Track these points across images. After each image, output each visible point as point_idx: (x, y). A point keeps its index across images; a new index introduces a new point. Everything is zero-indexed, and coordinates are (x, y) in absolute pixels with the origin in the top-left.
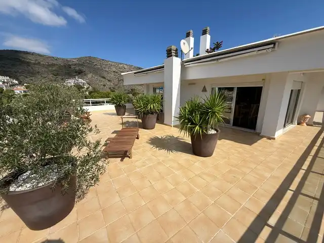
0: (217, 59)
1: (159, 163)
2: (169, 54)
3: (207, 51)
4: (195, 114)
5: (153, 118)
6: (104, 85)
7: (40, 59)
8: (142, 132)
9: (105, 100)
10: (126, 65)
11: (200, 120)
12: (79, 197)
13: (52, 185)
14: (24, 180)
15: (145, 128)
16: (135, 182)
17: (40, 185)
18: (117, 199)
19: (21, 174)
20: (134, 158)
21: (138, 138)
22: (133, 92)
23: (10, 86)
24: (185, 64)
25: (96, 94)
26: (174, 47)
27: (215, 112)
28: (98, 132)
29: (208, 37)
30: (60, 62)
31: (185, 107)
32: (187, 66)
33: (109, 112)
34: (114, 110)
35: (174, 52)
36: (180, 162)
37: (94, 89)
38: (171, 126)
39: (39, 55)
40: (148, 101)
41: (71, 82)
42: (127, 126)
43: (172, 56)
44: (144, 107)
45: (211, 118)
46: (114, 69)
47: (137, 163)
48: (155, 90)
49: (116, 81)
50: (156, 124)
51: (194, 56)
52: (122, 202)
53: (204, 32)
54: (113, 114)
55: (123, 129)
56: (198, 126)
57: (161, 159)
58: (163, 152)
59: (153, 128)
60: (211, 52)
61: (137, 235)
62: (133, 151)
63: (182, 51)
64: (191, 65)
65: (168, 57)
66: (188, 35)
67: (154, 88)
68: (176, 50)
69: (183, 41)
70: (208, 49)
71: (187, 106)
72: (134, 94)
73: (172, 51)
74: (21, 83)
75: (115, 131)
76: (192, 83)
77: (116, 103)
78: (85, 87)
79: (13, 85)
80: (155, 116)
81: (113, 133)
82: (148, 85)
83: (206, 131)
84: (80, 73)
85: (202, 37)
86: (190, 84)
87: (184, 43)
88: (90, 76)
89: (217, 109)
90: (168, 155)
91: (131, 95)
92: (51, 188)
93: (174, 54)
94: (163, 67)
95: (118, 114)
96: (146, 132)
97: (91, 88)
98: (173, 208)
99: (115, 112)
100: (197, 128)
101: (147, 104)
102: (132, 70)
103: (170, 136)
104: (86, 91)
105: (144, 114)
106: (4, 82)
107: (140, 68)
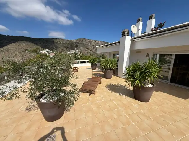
0: (158, 36)
1: (111, 100)
2: (123, 35)
3: (152, 30)
4: (136, 73)
5: (111, 72)
6: (88, 53)
7: (61, 41)
8: (103, 80)
9: (86, 61)
10: (100, 41)
11: (140, 77)
12: (67, 110)
13: (54, 102)
14: (45, 97)
15: (105, 78)
16: (95, 109)
17: (51, 101)
18: (84, 116)
19: (45, 94)
20: (97, 94)
21: (100, 84)
22: (103, 56)
23: (49, 53)
24: (134, 40)
25: (83, 57)
26: (126, 30)
27: (151, 72)
28: (77, 78)
29: (154, 20)
30: (69, 42)
31: (130, 68)
32: (136, 41)
33: (88, 67)
34: (90, 66)
35: (127, 33)
36: (123, 102)
37: (83, 54)
38: (122, 78)
39: (61, 39)
40: (108, 62)
41: (73, 51)
42: (96, 76)
43: (125, 35)
44: (105, 66)
45: (148, 76)
46: (93, 44)
47: (97, 98)
48: (114, 55)
49: (94, 50)
50: (113, 76)
51: (142, 34)
52: (86, 118)
53: (151, 18)
54: (90, 69)
55: (93, 77)
56: (138, 80)
57: (112, 98)
58: (114, 94)
59: (110, 78)
60: (155, 31)
61: (90, 140)
62: (96, 90)
63: (132, 32)
64: (138, 40)
65: (123, 36)
66: (138, 21)
67: (113, 55)
68: (128, 32)
69: (133, 26)
70: (153, 29)
71: (131, 67)
72: (103, 58)
73: (126, 33)
74: (53, 52)
75: (89, 78)
76: (139, 51)
77: (91, 63)
78: (79, 53)
79: (50, 53)
80: (112, 71)
81: (88, 79)
82: (110, 53)
83: (144, 84)
84: (77, 47)
85: (149, 21)
86: (137, 52)
87: (134, 27)
88: (81, 48)
89: (153, 70)
90: (117, 96)
91: (101, 58)
92: (54, 103)
93: (127, 34)
94: (119, 42)
95: (92, 69)
96: (106, 80)
97: (81, 54)
98: (114, 131)
99: (91, 67)
100: (137, 82)
101: (108, 64)
102: (103, 44)
103: (120, 85)
104: (79, 56)
105: (105, 69)
106: (47, 52)
107: (107, 43)
